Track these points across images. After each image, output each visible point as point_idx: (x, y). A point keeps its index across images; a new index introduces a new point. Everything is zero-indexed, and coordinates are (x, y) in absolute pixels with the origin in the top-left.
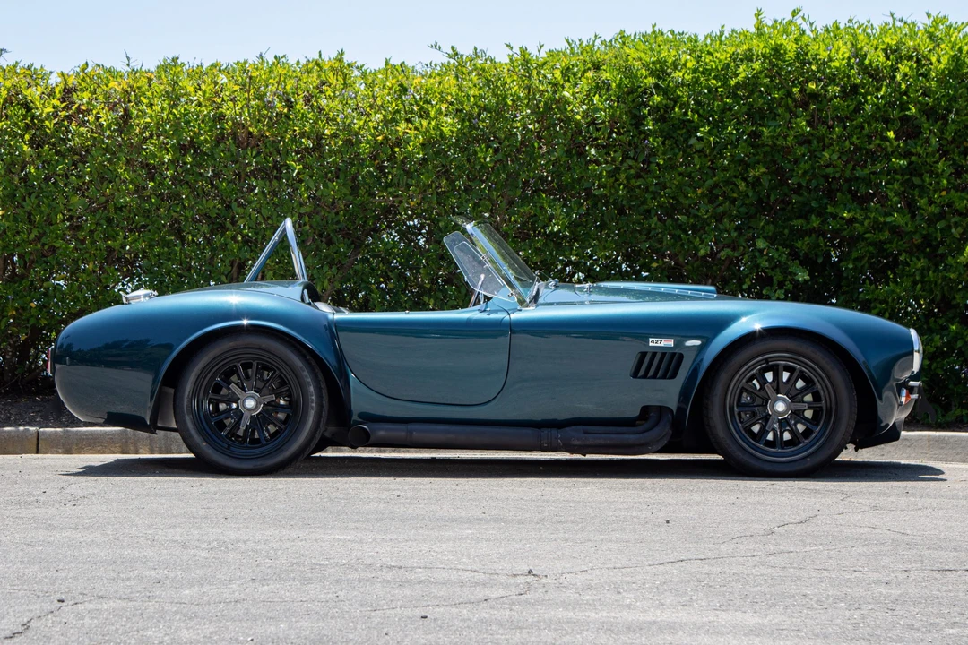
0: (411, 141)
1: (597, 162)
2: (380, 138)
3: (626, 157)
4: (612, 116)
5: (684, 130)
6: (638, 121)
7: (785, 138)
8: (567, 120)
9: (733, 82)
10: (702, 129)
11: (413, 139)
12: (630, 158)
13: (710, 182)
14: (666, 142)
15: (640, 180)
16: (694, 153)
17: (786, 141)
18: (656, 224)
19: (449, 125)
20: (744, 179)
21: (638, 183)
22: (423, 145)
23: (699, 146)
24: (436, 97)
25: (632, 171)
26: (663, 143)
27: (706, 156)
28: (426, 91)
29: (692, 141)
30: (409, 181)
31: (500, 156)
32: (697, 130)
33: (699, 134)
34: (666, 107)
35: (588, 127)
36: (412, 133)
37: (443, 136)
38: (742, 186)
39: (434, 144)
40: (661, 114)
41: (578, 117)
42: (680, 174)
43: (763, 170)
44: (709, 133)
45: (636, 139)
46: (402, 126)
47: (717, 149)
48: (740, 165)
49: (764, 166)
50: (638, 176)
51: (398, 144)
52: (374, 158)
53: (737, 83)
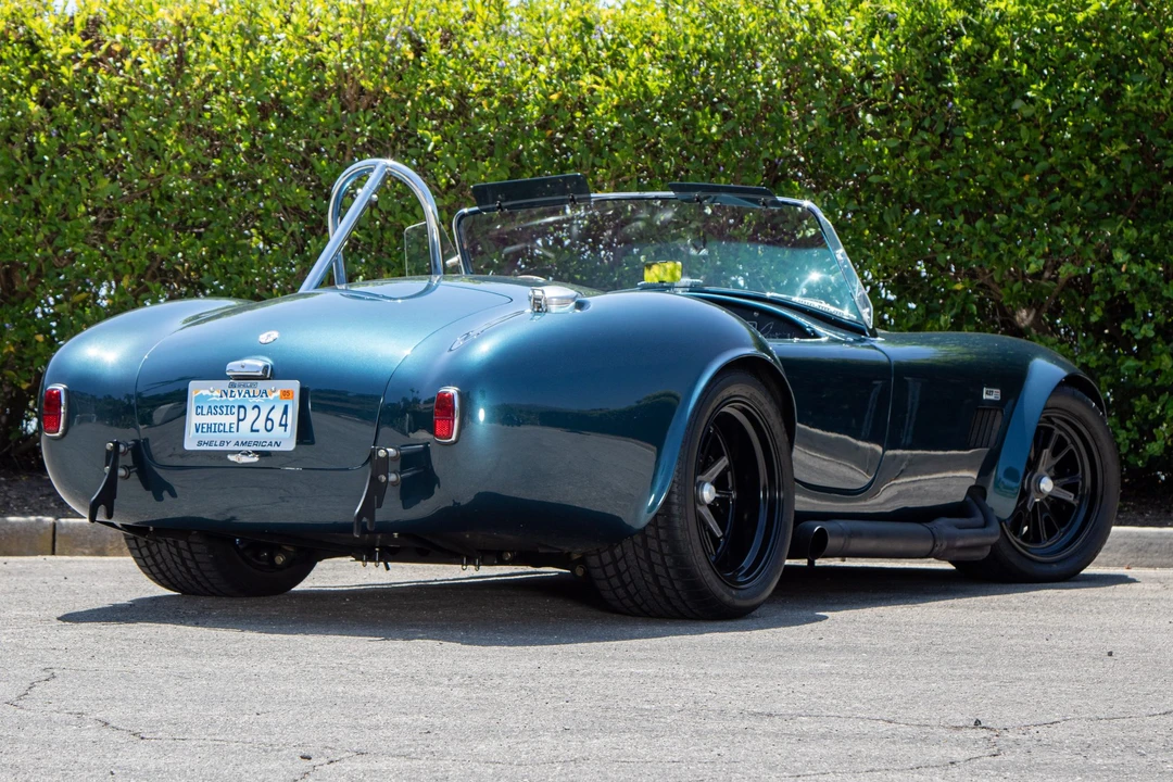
0: (601, 102)
1: (877, 136)
2: (554, 97)
3: (918, 127)
4: (898, 67)
5: (1006, 89)
6: (938, 75)
7: (1157, 100)
8: (833, 72)
9: (1080, 17)
10: (1034, 86)
11: (603, 98)
12: (924, 129)
13: (1043, 165)
14: (979, 106)
15: (938, 161)
16: (1020, 122)
17: (1159, 104)
18: (961, 227)
19: (658, 79)
20: (1095, 161)
21: (937, 166)
22: (617, 107)
23: (1028, 111)
24: (636, 37)
25: (927, 149)
26: (975, 107)
27: (1037, 126)
28: (623, 28)
29: (1018, 104)
30: (598, 161)
31: (730, 124)
32: (1026, 87)
33: (1029, 94)
34: (979, 54)
35: (862, 82)
36: (603, 91)
37: (648, 95)
38: (1091, 170)
39: (634, 107)
40: (972, 64)
41: (848, 68)
42: (999, 153)
43: (1124, 147)
44: (1045, 92)
45: (933, 101)
46: (587, 80)
47: (1055, 115)
48: (1087, 140)
49: (1124, 140)
50: (935, 156)
51: (581, 105)
52: (544, 125)
53: (1087, 19)
